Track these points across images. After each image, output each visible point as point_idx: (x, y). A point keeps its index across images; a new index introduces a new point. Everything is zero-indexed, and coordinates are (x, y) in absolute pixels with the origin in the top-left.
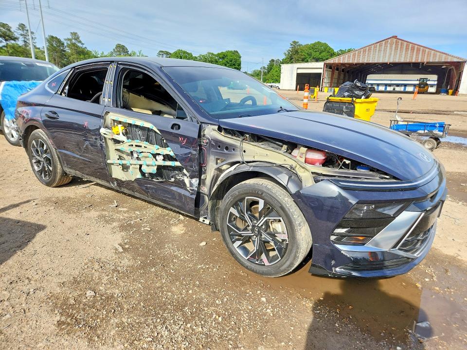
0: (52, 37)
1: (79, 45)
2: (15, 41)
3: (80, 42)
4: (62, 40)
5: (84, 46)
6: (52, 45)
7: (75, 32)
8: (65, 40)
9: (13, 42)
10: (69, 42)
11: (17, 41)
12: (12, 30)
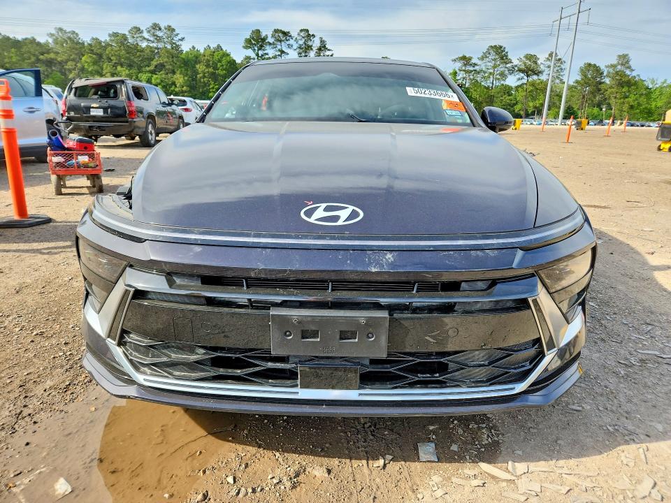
0: (590, 65)
1: (628, 72)
2: (538, 75)
3: (629, 67)
4: (602, 67)
5: (634, 74)
6: (585, 76)
7: (626, 53)
8: (606, 67)
9: (535, 77)
10: (611, 70)
11: (541, 75)
12: (539, 62)
